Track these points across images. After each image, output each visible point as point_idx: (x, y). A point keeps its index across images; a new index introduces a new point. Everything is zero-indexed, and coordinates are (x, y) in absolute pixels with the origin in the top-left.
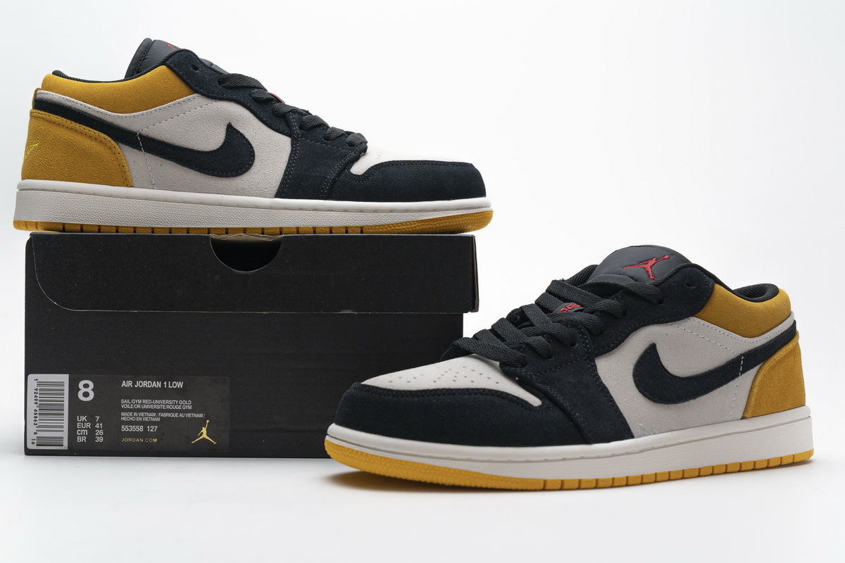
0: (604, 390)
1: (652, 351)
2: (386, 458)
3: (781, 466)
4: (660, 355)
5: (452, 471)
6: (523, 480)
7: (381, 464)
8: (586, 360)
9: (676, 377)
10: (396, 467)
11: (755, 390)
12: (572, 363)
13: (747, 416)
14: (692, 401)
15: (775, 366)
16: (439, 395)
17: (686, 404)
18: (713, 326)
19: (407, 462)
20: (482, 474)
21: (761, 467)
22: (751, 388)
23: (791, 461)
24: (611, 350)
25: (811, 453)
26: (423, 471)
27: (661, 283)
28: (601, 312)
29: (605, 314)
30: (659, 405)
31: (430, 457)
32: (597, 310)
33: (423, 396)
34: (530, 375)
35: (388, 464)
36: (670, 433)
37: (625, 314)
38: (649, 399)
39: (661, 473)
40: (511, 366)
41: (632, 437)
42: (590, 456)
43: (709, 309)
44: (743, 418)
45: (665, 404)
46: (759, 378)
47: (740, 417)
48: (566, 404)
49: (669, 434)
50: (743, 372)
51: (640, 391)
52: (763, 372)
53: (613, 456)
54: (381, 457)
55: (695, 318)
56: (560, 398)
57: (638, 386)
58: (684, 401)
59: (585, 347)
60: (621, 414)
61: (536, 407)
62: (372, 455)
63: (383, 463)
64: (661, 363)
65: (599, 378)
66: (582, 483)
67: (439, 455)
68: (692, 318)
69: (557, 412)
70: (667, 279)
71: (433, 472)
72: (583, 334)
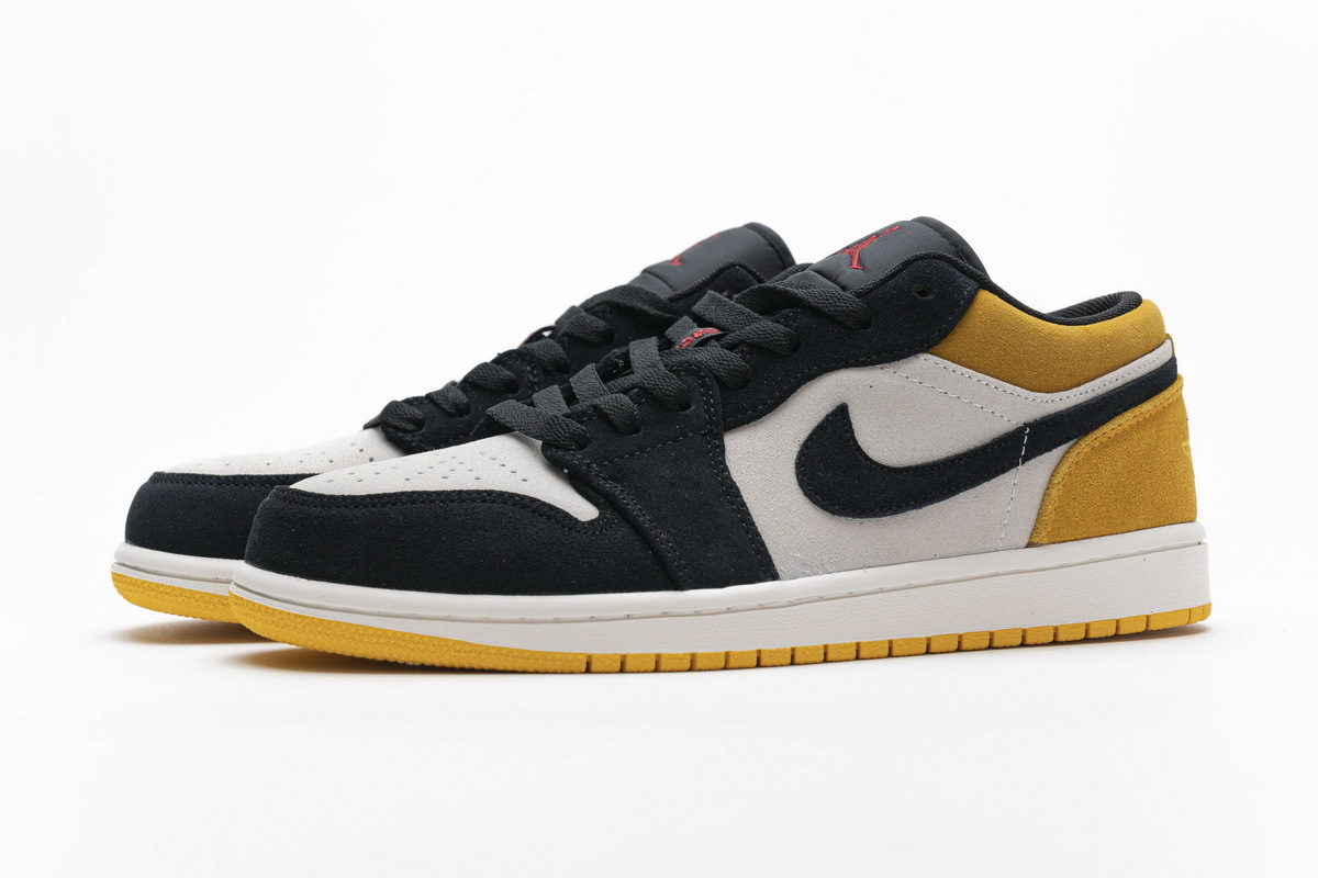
0: (732, 491)
1: (839, 420)
2: (304, 617)
3: (1117, 637)
4: (854, 426)
5: (416, 639)
6: (545, 655)
7: (296, 628)
8: (705, 435)
9: (882, 467)
10: (320, 633)
11: (1054, 492)
12: (675, 441)
13: (1037, 540)
14: (913, 513)
15: (1104, 446)
16: (404, 504)
17: (900, 517)
18: (965, 370)
19: (338, 624)
20: (470, 645)
21: (1070, 639)
22: (1048, 488)
23: (1142, 628)
24: (759, 417)
25: (1205, 611)
26: (366, 640)
27: (872, 290)
28: (749, 345)
29: (758, 350)
30: (842, 518)
31: (379, 614)
32: (741, 343)
33: (375, 506)
34: (588, 465)
35: (308, 628)
36: (862, 571)
37: (795, 347)
38: (822, 507)
39: (840, 646)
40: (557, 447)
41: (775, 577)
42: (679, 611)
43: (960, 338)
44: (1030, 545)
45: (854, 517)
46: (1064, 469)
47: (1025, 544)
48: (644, 519)
49: (860, 572)
50: (1026, 459)
51: (806, 494)
52: (1072, 458)
53: (729, 611)
54: (296, 616)
55: (928, 356)
56: (634, 507)
57: (802, 483)
58: (896, 512)
59: (707, 412)
60: (758, 534)
61: (583, 523)
62: (281, 612)
63: (299, 626)
64: (855, 441)
65: (726, 469)
66: (663, 660)
67: (396, 611)
68: (923, 357)
69: (625, 530)
70: (884, 281)
71: (383, 641)
72: (708, 388)
